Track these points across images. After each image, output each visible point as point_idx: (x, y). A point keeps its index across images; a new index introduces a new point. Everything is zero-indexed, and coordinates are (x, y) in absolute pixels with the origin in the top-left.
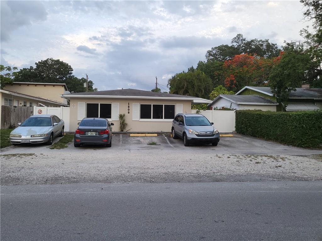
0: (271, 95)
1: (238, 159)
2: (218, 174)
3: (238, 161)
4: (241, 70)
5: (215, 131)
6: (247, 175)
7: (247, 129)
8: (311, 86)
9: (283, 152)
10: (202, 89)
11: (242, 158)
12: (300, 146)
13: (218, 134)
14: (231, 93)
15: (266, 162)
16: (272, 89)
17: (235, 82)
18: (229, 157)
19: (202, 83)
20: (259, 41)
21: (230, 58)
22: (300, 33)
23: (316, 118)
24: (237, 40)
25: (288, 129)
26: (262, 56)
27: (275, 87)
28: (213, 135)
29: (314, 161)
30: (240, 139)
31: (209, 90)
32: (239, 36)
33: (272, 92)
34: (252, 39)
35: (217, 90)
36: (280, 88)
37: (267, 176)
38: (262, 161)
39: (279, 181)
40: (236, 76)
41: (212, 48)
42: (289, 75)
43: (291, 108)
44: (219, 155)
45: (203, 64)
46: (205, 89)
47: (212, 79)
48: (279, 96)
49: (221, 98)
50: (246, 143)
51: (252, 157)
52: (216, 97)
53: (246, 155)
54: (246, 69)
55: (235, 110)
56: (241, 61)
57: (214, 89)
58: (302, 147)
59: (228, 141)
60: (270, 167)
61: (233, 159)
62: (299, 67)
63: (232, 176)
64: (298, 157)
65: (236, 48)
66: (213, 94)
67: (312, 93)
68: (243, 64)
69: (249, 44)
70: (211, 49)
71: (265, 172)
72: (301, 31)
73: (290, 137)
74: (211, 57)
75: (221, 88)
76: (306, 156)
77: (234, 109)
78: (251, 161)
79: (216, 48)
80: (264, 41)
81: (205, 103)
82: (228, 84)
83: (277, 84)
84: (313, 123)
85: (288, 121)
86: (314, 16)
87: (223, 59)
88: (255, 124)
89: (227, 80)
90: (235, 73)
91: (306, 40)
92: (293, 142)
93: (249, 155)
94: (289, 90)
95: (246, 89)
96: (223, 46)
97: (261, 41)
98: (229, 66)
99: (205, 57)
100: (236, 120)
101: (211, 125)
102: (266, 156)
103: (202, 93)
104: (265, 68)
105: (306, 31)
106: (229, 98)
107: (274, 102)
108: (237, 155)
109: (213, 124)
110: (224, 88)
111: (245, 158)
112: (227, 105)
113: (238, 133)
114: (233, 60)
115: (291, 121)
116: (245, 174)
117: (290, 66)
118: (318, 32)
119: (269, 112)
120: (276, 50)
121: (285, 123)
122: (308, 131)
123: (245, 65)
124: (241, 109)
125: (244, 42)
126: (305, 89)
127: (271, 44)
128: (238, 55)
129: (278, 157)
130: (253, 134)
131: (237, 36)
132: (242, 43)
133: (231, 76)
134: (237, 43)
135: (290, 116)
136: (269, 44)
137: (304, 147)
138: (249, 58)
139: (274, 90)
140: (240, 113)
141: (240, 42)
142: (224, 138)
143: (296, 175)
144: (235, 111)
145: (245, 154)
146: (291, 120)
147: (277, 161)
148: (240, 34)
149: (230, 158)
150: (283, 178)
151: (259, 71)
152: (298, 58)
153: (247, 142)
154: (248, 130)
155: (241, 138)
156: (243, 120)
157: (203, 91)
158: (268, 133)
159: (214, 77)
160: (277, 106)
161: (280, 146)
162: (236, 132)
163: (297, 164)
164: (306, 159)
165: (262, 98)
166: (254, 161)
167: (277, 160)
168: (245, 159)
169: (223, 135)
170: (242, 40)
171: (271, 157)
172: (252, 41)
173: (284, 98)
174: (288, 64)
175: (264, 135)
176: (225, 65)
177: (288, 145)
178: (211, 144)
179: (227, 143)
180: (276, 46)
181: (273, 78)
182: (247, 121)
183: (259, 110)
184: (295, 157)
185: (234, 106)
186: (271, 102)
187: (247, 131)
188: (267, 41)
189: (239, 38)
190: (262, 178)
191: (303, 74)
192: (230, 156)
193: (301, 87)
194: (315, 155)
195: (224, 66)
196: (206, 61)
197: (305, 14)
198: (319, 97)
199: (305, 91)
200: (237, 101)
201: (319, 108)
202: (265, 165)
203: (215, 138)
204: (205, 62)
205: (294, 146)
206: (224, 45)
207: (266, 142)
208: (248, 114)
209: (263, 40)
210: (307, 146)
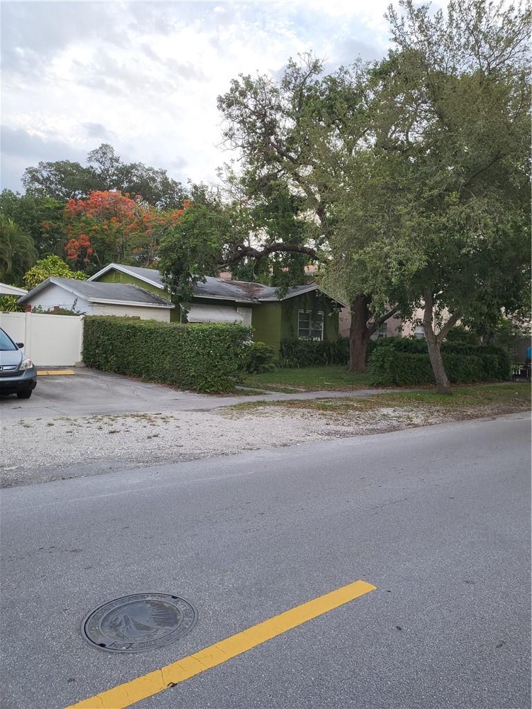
0: (161, 286)
1: (71, 428)
2: (13, 468)
3: (69, 432)
4: (105, 227)
5: (24, 362)
6: (83, 462)
7: (106, 358)
8: (234, 275)
9: (170, 405)
10: (7, 260)
11: (81, 424)
12: (202, 391)
13: (34, 369)
14: (79, 275)
15: (131, 429)
16: (163, 275)
17: (90, 251)
18: (50, 425)
19: (8, 245)
20: (148, 170)
21: (84, 196)
22: (217, 172)
23: (232, 337)
24: (101, 157)
25: (185, 358)
26: (152, 202)
27: (168, 270)
28: (19, 373)
29: (219, 418)
30: (89, 381)
31: (25, 263)
32: (105, 149)
33: (163, 281)
34: (133, 163)
35: (44, 266)
36: (177, 273)
37: (126, 460)
38: (123, 428)
39: (147, 466)
40: (92, 239)
41: (41, 164)
42: (194, 250)
43: (197, 315)
44: (26, 422)
45: (15, 200)
46: (15, 260)
47: (34, 238)
48: (175, 291)
49: (51, 285)
50: (100, 388)
51: (106, 420)
52: (42, 281)
53: (92, 416)
54: (115, 225)
55: (83, 314)
56: (108, 206)
57: (38, 262)
58: (206, 392)
59: (61, 385)
60: (137, 440)
61: (61, 428)
62: (212, 237)
63: (47, 470)
64: (195, 413)
65: (99, 175)
66: (34, 275)
67: (233, 289)
68: (110, 213)
69: (126, 171)
70: (36, 166)
71: (123, 451)
72: (219, 169)
73: (187, 373)
74: (36, 184)
75: (54, 263)
76: (208, 410)
77: (82, 311)
78: (100, 428)
79: (50, 165)
80: (157, 172)
81: (14, 296)
82: (74, 254)
83: (173, 265)
84: (226, 346)
85: (185, 342)
86: (240, 142)
87: (68, 195)
88: (123, 347)
89: (73, 246)
90: (90, 230)
91: (228, 186)
92: (192, 383)
93: (99, 417)
94: (195, 280)
95: (112, 270)
96: (67, 163)
97: (151, 170)
98: (79, 214)
99: (22, 182)
100: (84, 337)
101: (17, 349)
102: (133, 416)
103: (6, 269)
104: (155, 229)
105: (229, 168)
106: (71, 286)
107: (166, 302)
108: (72, 418)
109: (21, 345)
110: (63, 263)
111: (88, 423)
112: (66, 303)
113: (87, 366)
114: (89, 202)
115: (190, 343)
116: (79, 461)
117: (196, 231)
118: (246, 174)
119: (153, 321)
120: (179, 194)
121: (179, 345)
122: (218, 362)
123: (116, 216)
124: (95, 314)
125: (115, 164)
126: (223, 280)
127: (170, 180)
128: (101, 192)
129: (158, 416)
130: (118, 368)
131: (101, 148)
132: (112, 167)
133: (82, 236)
134: (101, 163)
135: (188, 333)
136: (166, 179)
137: (209, 393)
138: (124, 202)
139: (167, 277)
140: (93, 321)
141: (108, 164)
142: (52, 379)
143: (182, 450)
144: (82, 317)
145: (93, 414)
146: (191, 340)
147: (154, 425)
148: (107, 146)
149: (52, 425)
150: (157, 459)
151: (144, 234)
152: (211, 218)
153: (104, 386)
154: (109, 359)
155: (92, 377)
156: (99, 338)
157: (10, 265)
158: (148, 367)
159: (42, 233)
160: (171, 309)
161: (170, 393)
162: (83, 365)
163: (189, 427)
164: (207, 415)
165: (144, 292)
166: (106, 429)
167: (154, 423)
168: (88, 425)
169: (51, 373)
170: (111, 159)
171: (144, 416)
172: (133, 166)
173: (185, 294)
174: (193, 227)
175: (141, 370)
176: (69, 208)
177: (183, 390)
178: (15, 395)
179: (57, 391)
180: (179, 187)
181: (165, 252)
182: (108, 340)
183: (134, 318)
184: (189, 413)
185: (82, 307)
186: (161, 302)
187: (108, 362)
188: (163, 173)
189: (104, 153)
190: (114, 466)
191: (219, 251)
192: (53, 422)
193: (218, 276)
194: (225, 406)
195: (68, 212)
196: (23, 192)
197: (226, 135)
198: (243, 297)
199: (224, 285)
200: (88, 295)
201: (242, 319)
202: (127, 434)
203: (24, 381)
204: (18, 194)
205: (194, 390)
206: (72, 162)
207: (144, 385)
208: (110, 324)
209: (156, 169)
210: (213, 391)
